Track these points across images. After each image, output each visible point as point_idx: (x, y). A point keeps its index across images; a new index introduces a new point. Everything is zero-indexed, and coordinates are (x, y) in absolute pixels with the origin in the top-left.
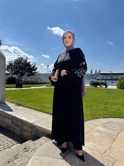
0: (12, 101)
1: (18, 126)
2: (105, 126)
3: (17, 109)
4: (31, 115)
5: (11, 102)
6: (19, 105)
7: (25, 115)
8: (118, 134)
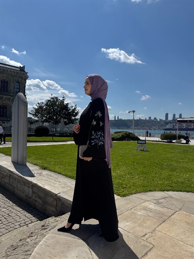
0: (36, 162)
1: (40, 198)
2: (158, 202)
3: (40, 174)
4: (58, 183)
5: (35, 164)
6: (45, 169)
7: (50, 183)
8: (173, 214)
